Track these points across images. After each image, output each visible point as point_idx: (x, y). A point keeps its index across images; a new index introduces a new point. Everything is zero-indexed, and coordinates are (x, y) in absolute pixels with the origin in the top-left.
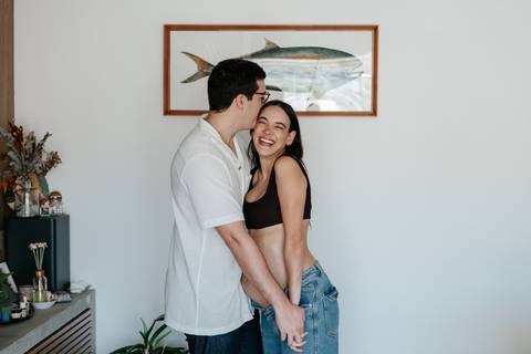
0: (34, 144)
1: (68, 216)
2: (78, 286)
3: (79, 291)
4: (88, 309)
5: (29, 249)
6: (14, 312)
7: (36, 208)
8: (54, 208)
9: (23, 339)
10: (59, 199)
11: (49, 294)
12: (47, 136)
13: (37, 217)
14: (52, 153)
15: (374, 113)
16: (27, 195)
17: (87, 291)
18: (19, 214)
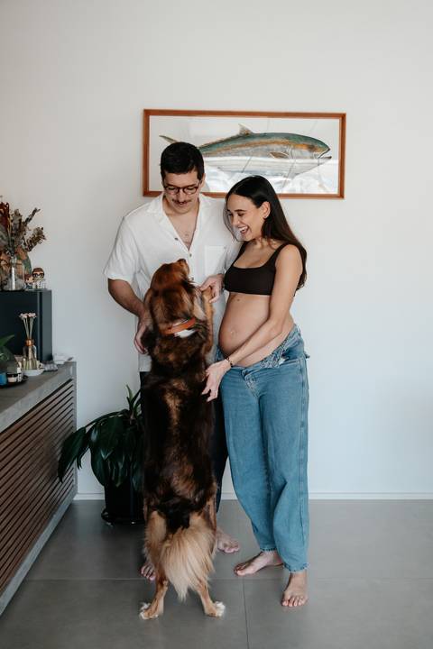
0: (20, 220)
1: (50, 292)
2: (62, 358)
3: (62, 363)
4: (70, 380)
5: (20, 319)
6: (10, 376)
7: (22, 282)
8: (38, 283)
9: (24, 399)
10: (43, 275)
11: (38, 363)
12: (35, 211)
13: (22, 291)
14: (38, 229)
15: (341, 195)
16: (13, 269)
17: (69, 364)
18: (5, 288)
